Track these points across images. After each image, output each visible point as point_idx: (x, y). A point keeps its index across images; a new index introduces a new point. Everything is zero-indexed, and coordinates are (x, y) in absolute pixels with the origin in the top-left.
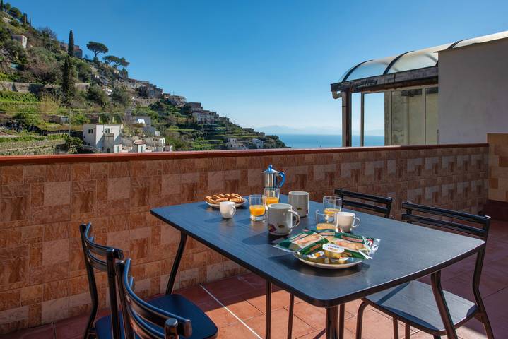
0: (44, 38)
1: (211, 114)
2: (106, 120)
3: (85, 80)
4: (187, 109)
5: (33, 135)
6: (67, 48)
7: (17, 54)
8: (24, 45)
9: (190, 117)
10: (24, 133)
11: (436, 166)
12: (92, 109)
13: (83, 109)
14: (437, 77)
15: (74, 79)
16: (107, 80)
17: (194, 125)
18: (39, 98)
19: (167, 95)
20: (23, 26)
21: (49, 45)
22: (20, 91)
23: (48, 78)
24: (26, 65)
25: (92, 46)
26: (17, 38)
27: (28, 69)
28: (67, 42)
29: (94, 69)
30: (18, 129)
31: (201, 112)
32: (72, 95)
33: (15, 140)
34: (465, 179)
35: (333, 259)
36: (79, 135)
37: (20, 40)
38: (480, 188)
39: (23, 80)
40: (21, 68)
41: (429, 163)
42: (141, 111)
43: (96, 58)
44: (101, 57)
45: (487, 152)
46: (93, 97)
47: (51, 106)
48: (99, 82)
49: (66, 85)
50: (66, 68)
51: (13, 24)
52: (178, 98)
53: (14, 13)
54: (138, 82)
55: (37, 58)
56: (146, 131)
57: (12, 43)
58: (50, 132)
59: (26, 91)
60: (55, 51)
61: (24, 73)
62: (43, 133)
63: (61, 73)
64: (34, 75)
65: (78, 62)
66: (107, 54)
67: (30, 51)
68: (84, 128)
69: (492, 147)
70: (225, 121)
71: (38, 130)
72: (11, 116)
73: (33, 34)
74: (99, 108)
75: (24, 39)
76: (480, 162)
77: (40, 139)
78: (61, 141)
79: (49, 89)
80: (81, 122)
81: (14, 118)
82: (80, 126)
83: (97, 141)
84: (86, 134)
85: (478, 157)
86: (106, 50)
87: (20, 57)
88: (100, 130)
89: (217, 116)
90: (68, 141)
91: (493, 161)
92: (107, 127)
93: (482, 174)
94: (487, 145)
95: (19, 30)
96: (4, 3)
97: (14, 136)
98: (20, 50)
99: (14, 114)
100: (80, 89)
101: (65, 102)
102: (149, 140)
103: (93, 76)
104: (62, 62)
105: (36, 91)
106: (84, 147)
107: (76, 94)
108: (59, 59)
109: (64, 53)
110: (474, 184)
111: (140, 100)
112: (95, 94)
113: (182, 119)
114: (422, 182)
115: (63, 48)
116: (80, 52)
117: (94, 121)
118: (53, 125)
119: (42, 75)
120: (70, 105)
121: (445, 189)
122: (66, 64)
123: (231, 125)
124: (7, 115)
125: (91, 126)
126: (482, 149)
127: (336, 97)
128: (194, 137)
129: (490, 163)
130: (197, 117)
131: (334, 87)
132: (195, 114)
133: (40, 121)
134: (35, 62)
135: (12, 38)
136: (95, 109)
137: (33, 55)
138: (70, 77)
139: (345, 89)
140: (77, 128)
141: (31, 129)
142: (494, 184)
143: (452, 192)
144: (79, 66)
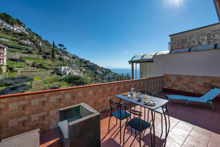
0: (46, 43)
1: (92, 63)
2: (64, 65)
3: (58, 54)
4: (86, 62)
5: (44, 69)
6: (53, 46)
7: (39, 47)
8: (41, 44)
9: (87, 64)
10: (42, 69)
11: (154, 82)
12: (60, 62)
13: (58, 62)
14: (153, 61)
15: (55, 54)
16: (64, 55)
17: (88, 66)
18: (46, 60)
19: (81, 58)
20: (40, 39)
21: (47, 45)
22: (40, 57)
23: (48, 54)
24: (41, 50)
25: (59, 45)
26: (38, 43)
27: (42, 51)
28: (52, 44)
29: (60, 51)
30: (40, 68)
31: (90, 63)
32: (55, 58)
33: (40, 71)
34: (159, 84)
35: (151, 104)
36: (57, 69)
37: (39, 43)
38: (162, 86)
39: (41, 54)
40: (40, 51)
41: (153, 81)
42: (73, 63)
43: (61, 48)
44: (62, 48)
45: (164, 78)
46: (61, 59)
47: (49, 62)
48: (62, 55)
49: (53, 56)
50: (53, 51)
51: (37, 38)
52: (83, 59)
53: (37, 35)
54: (72, 55)
55: (45, 48)
56: (75, 68)
57: (37, 44)
58: (49, 69)
59: (41, 58)
60: (49, 46)
61: (41, 52)
62: (47, 69)
63: (52, 53)
64: (44, 53)
65: (56, 49)
66: (64, 47)
67: (42, 46)
68: (59, 67)
69: (165, 77)
70: (96, 65)
71: (46, 68)
72: (38, 64)
73: (43, 41)
74: (62, 62)
75: (41, 43)
76: (162, 80)
77: (46, 71)
78: (52, 71)
79: (48, 57)
80: (58, 66)
81: (39, 65)
82: (57, 67)
83: (62, 71)
84: (59, 69)
85: (162, 79)
86: (64, 46)
87: (40, 48)
88: (63, 68)
89: (94, 64)
90: (54, 71)
91: (165, 80)
92: (65, 67)
93: (163, 83)
94: (164, 77)
95: (39, 40)
96: (34, 33)
97: (39, 70)
98: (40, 46)
99: (39, 64)
100: (57, 57)
101: (53, 61)
102: (76, 71)
103: (60, 53)
104: (52, 50)
105: (45, 58)
106: (59, 73)
107: (56, 58)
108: (51, 49)
109: (52, 47)
110: (161, 85)
111: (73, 60)
112: (61, 58)
113: (85, 65)
114: (151, 85)
115: (52, 46)
116: (56, 47)
117: (61, 66)
118: (50, 67)
119: (46, 53)
120: (54, 61)
121: (156, 86)
122: (53, 50)
123: (97, 66)
124: (37, 64)
125: (60, 67)
126: (163, 77)
127: (130, 64)
128: (88, 70)
129: (164, 80)
130: (89, 64)
131: (129, 62)
132: (88, 64)
133: (46, 66)
134: (44, 49)
135: (37, 43)
136: (61, 62)
137: (43, 47)
138: (54, 54)
139: (132, 62)
140: (57, 68)
141: (44, 68)
142: (165, 85)
143: (157, 87)
144: (56, 50)
